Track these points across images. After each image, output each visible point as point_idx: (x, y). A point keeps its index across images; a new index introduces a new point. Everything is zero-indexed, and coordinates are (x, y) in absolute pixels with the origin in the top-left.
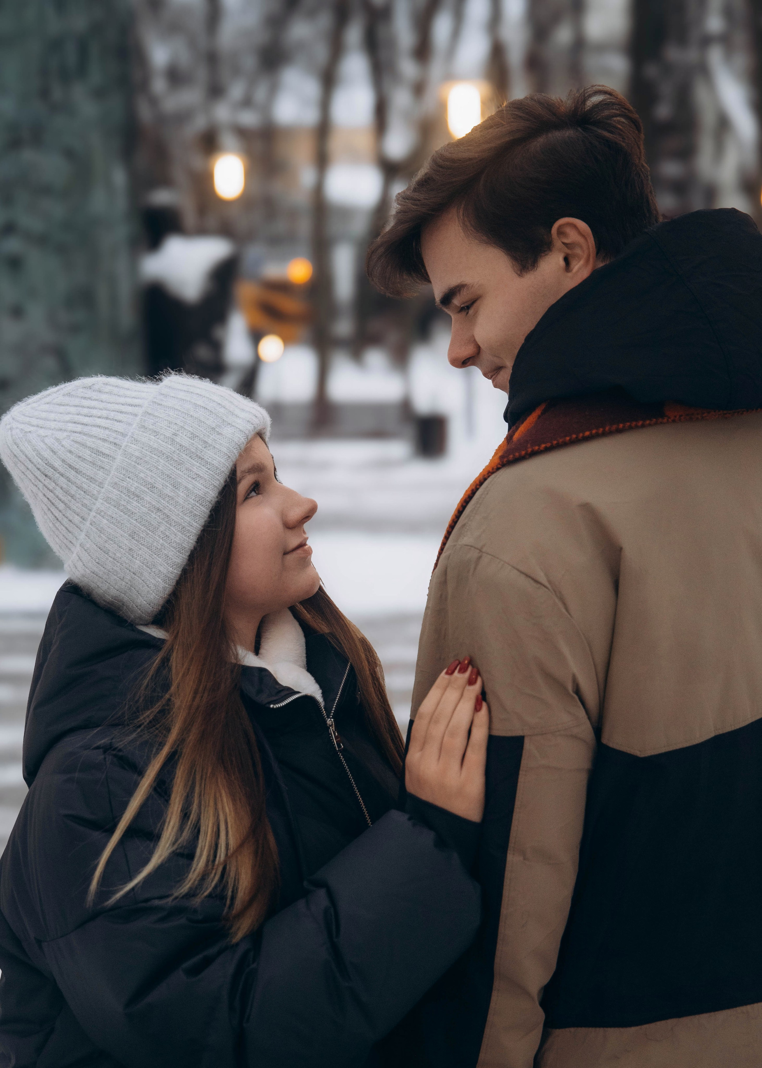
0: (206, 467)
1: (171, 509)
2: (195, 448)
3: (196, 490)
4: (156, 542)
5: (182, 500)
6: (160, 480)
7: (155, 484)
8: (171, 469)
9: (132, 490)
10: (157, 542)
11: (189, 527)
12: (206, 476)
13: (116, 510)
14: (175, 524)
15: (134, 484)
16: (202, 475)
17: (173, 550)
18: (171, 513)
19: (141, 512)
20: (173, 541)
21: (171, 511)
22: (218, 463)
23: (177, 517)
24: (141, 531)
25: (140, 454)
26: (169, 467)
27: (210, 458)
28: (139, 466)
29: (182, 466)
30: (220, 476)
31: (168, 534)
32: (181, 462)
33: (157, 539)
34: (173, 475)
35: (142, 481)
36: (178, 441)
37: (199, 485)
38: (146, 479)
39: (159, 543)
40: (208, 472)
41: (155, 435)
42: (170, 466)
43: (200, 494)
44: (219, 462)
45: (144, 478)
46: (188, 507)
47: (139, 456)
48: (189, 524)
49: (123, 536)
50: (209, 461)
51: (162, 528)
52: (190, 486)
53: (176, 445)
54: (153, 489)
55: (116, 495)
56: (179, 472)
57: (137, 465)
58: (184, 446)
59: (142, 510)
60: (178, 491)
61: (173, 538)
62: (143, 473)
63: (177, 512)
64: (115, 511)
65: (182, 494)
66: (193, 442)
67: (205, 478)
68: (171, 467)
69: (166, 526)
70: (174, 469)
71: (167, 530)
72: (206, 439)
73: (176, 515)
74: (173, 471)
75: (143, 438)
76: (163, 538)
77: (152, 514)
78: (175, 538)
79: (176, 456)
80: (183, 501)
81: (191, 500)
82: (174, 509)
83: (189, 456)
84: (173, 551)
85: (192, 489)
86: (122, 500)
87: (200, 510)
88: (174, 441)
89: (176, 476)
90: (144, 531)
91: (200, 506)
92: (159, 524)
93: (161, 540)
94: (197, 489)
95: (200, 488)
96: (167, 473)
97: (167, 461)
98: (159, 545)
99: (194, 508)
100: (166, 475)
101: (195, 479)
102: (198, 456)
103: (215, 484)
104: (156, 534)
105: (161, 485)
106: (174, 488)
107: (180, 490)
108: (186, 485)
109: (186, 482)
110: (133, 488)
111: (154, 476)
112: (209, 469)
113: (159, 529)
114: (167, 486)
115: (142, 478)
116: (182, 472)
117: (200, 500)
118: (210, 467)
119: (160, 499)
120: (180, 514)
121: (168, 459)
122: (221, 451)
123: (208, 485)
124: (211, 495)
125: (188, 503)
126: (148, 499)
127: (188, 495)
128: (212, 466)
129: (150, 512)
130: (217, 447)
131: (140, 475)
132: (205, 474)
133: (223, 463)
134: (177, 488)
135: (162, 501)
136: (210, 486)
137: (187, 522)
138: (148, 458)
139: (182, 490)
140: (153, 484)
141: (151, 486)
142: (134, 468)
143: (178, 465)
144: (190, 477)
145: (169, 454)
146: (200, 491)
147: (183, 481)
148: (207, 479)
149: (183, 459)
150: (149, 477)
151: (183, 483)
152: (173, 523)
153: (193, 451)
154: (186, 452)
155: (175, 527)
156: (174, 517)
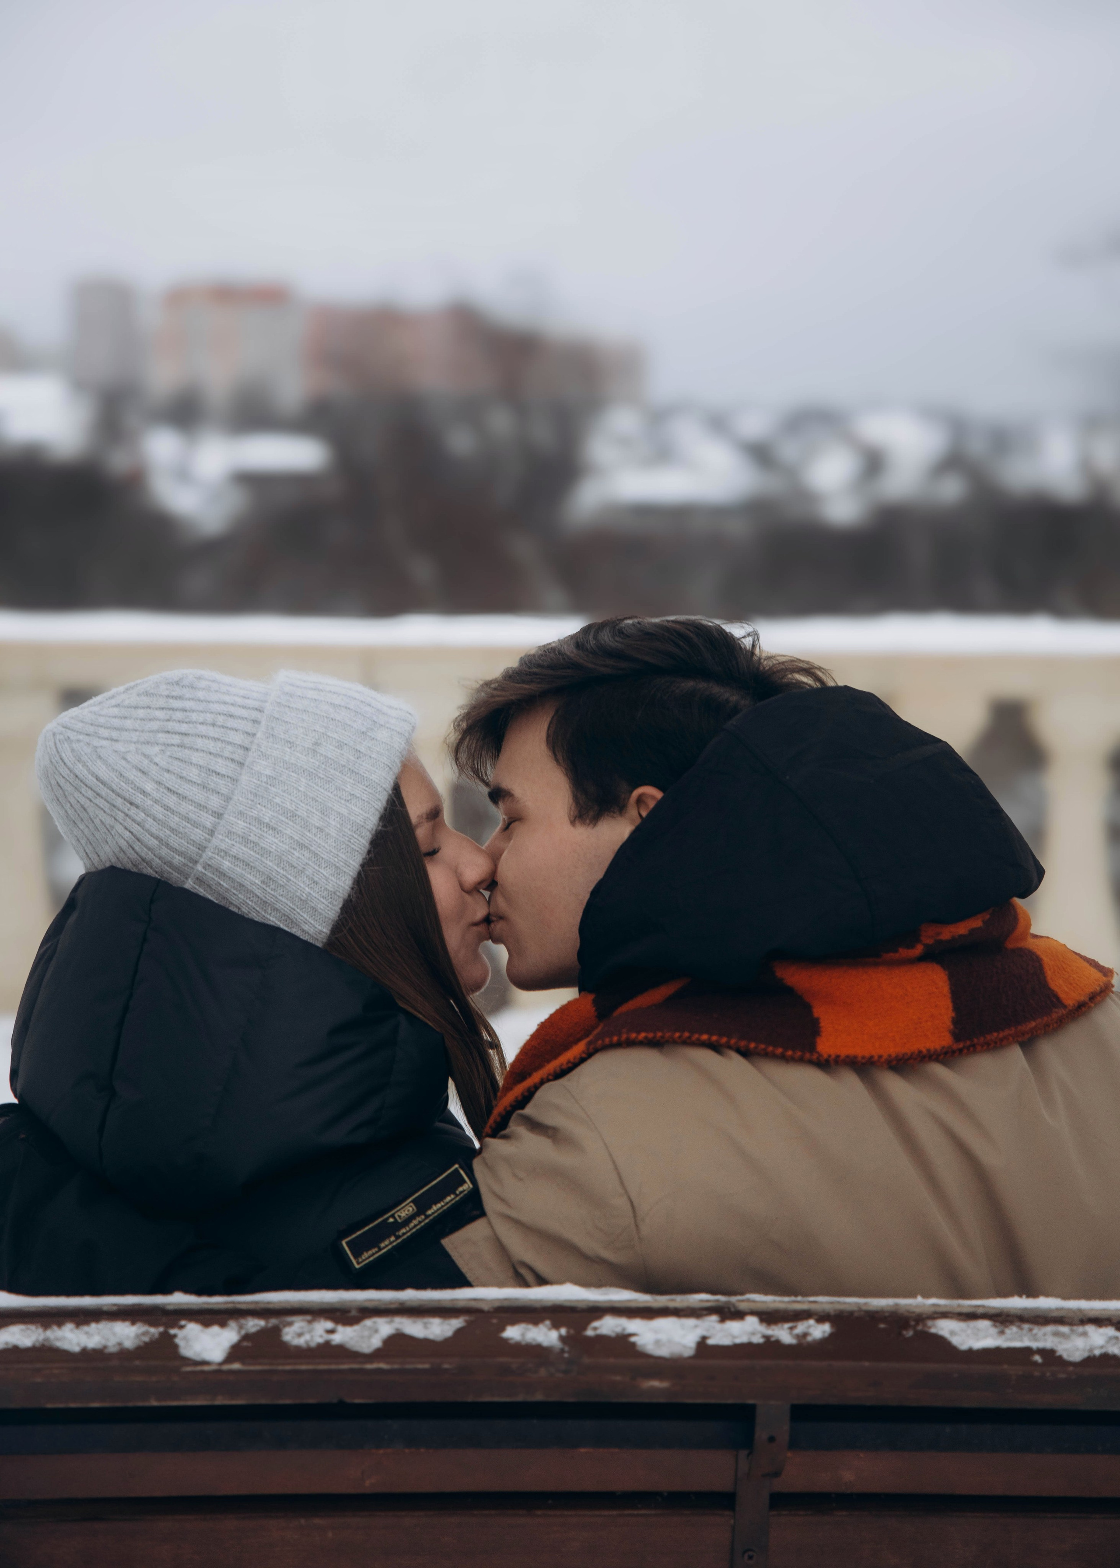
0: (363, 784)
1: (320, 844)
2: (345, 760)
3: (353, 816)
4: (299, 891)
5: (334, 831)
6: (303, 805)
7: (297, 811)
8: (316, 789)
9: (266, 821)
10: (301, 890)
11: (345, 868)
12: (365, 797)
13: (243, 848)
14: (326, 865)
15: (268, 813)
16: (358, 795)
17: (324, 901)
18: (320, 850)
19: (279, 850)
20: (323, 888)
21: (320, 847)
22: (378, 778)
23: (329, 855)
24: (279, 877)
25: (273, 772)
26: (314, 787)
27: (367, 772)
28: (272, 788)
29: (331, 785)
30: (381, 795)
31: (316, 879)
32: (329, 779)
33: (301, 887)
34: (320, 798)
35: (278, 808)
36: (321, 752)
37: (356, 809)
38: (284, 805)
39: (303, 892)
40: (366, 790)
41: (289, 746)
42: (314, 786)
43: (358, 821)
44: (379, 777)
45: (281, 804)
46: (343, 840)
47: (271, 775)
48: (345, 864)
49: (253, 885)
50: (365, 775)
52: (344, 811)
53: (319, 758)
54: (295, 818)
55: (242, 828)
56: (329, 794)
57: (269, 787)
58: (330, 758)
59: (281, 848)
60: (328, 820)
61: (323, 884)
62: (279, 797)
63: (328, 848)
64: (242, 850)
65: (333, 823)
66: (342, 752)
67: (363, 798)
68: (317, 788)
69: (314, 869)
70: (320, 789)
71: (315, 874)
72: (358, 747)
73: (327, 853)
74: (319, 793)
75: (274, 751)
76: (308, 885)
77: (295, 852)
78: (327, 884)
79: (321, 772)
80: (336, 832)
81: (346, 830)
82: (323, 844)
83: (339, 771)
84: (323, 903)
85: (347, 815)
86: (252, 835)
87: (358, 844)
88: (316, 753)
89: (324, 799)
90: (283, 877)
91: (359, 838)
92: (305, 867)
93: (307, 889)
94: (354, 815)
95: (357, 813)
96: (312, 795)
97: (310, 780)
98: (304, 895)
99: (352, 841)
100: (310, 798)
101: (350, 801)
102: (350, 769)
103: (376, 806)
104: (300, 879)
105: (305, 813)
106: (323, 816)
107: (330, 817)
108: (339, 810)
109: (338, 807)
110: (267, 818)
111: (295, 800)
112: (367, 787)
113: (304, 872)
114: (313, 813)
115: (279, 804)
116: (332, 793)
117: (357, 830)
118: (368, 784)
119: (305, 832)
120: (333, 850)
121: (311, 777)
122: (379, 761)
123: (368, 809)
124: (372, 822)
125: (343, 835)
126: (288, 832)
127: (342, 824)
128: (371, 781)
129: (292, 851)
130: (373, 756)
131: (275, 801)
132: (362, 794)
133: (384, 777)
134: (327, 815)
135: (308, 834)
136: (371, 810)
137: (342, 860)
138: (285, 777)
139: (333, 818)
140: (295, 811)
141: (292, 814)
142: (266, 791)
143: (325, 785)
144: (343, 799)
145: (312, 770)
146: (359, 817)
147: (334, 806)
148: (366, 800)
149: (331, 775)
150: (288, 803)
151: (334, 808)
152: (323, 864)
153: (344, 763)
154: (334, 766)
155: (326, 869)
156: (324, 855)
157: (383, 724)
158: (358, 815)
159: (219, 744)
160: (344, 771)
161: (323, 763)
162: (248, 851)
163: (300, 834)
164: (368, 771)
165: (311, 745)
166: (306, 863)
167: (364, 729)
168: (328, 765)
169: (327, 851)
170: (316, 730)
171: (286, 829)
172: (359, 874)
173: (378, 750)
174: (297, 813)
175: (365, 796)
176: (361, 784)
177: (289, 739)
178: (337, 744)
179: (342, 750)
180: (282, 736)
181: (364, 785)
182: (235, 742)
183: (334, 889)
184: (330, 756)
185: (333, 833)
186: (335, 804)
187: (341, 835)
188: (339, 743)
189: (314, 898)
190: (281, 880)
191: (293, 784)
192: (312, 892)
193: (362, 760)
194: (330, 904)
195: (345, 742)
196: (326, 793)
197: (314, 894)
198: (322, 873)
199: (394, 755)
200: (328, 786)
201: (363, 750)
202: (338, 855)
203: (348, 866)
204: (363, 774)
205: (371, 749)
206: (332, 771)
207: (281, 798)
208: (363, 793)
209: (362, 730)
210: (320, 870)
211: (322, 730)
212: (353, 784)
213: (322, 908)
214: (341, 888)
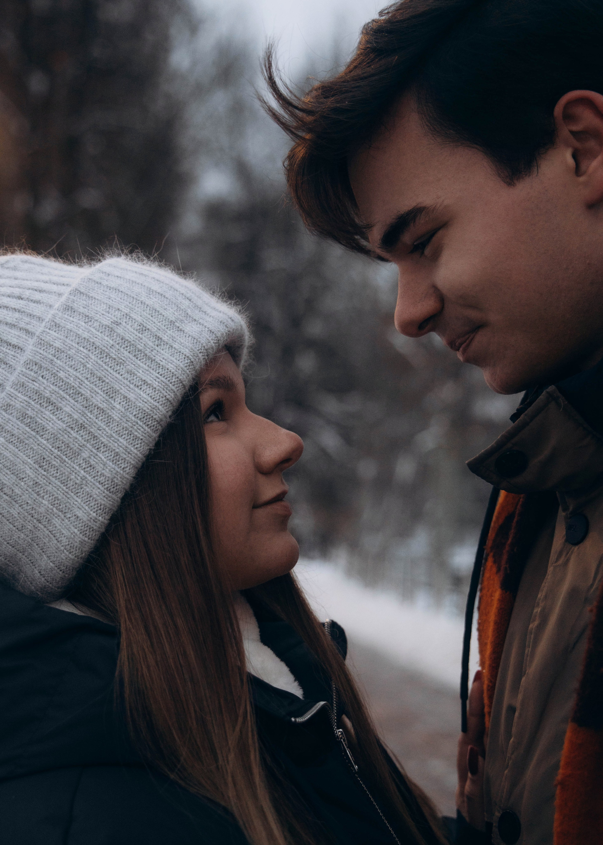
0: (157, 371)
1: (100, 427)
2: (143, 345)
3: (140, 403)
4: (74, 474)
5: (117, 414)
6: (88, 383)
7: (81, 388)
8: (105, 369)
9: (46, 395)
10: (76, 473)
11: (125, 454)
12: (156, 384)
13: (19, 423)
14: (105, 449)
15: (50, 387)
16: (150, 382)
17: (100, 486)
18: (100, 432)
19: (55, 428)
20: (99, 474)
21: (100, 430)
22: (175, 368)
23: (109, 439)
24: (52, 457)
25: (62, 344)
26: (102, 366)
27: (164, 360)
28: (58, 362)
29: (122, 366)
30: (176, 386)
31: (93, 463)
32: (121, 361)
33: (76, 469)
34: (108, 379)
35: (61, 384)
36: (119, 331)
37: (145, 396)
38: (68, 380)
39: (79, 476)
40: (159, 378)
41: (87, 320)
42: (104, 365)
43: (145, 409)
44: (176, 367)
45: (65, 379)
46: (125, 425)
47: (60, 347)
48: (126, 451)
49: (26, 464)
50: (161, 363)
51: (85, 454)
52: (132, 396)
53: (115, 337)
54: (77, 396)
55: (21, 402)
56: (117, 376)
57: (55, 360)
58: (127, 340)
59: (57, 425)
60: (113, 402)
61: (100, 469)
62: (63, 371)
63: (109, 431)
64: (18, 425)
65: (118, 406)
66: (141, 336)
67: (155, 386)
68: (106, 367)
69: (92, 451)
70: (109, 369)
71: (92, 457)
72: (160, 334)
73: (107, 436)
74: (108, 373)
75: (69, 324)
76: (84, 468)
77: (72, 432)
78: (104, 469)
79: (114, 351)
80: (119, 416)
81: (131, 416)
82: (104, 427)
83: (134, 354)
84: (99, 488)
85: (134, 400)
86: (30, 409)
87: (142, 432)
88: (113, 332)
89: (111, 380)
90: (57, 457)
91: (144, 426)
92: (81, 448)
93: (82, 472)
94: (141, 401)
95: (145, 400)
96: (99, 374)
97: (100, 358)
98: (79, 478)
99: (135, 427)
100: (97, 377)
101: (140, 387)
102: (146, 355)
103: (168, 397)
104: (76, 461)
105: (89, 392)
106: (107, 398)
107: (116, 400)
108: (126, 395)
109: (126, 390)
110: (48, 392)
111: (80, 377)
112: (161, 375)
113: (81, 455)
114: (98, 393)
115: (62, 379)
116: (121, 375)
117: (144, 418)
118: (163, 372)
119: (86, 412)
120: (114, 435)
121: (102, 355)
122: (180, 352)
123: (158, 397)
124: (161, 412)
125: (127, 420)
126: (68, 409)
127: (128, 409)
128: (166, 371)
129: (69, 430)
130: (174, 346)
131: (59, 375)
132: (154, 381)
133: (182, 368)
134: (112, 397)
135: (89, 414)
136: (161, 399)
137: (123, 446)
138: (74, 352)
139: (119, 401)
140: (78, 388)
141: (75, 391)
142: (52, 363)
143: (116, 366)
144: (133, 384)
145: (104, 348)
146: (146, 405)
147: (121, 389)
148: (157, 388)
149: (124, 357)
150: (72, 379)
151: (121, 391)
152: (102, 448)
153: (140, 348)
154: (130, 348)
155: (105, 453)
156: (104, 438)
157: (197, 319)
158: (146, 403)
159: (17, 315)
160: (140, 355)
161: (118, 344)
162: (24, 426)
163: (80, 413)
164: (166, 360)
165: (110, 323)
166: (84, 445)
167: (173, 319)
168: (123, 346)
169: (107, 434)
170: (121, 309)
171: (65, 406)
173: (182, 341)
174: (80, 390)
175: (157, 383)
176: (156, 371)
177: (87, 314)
178: (139, 328)
179: (142, 334)
180: (82, 310)
181: (158, 373)
182: (35, 314)
183: (111, 474)
184: (127, 338)
185: (116, 416)
186: (122, 387)
187: (125, 420)
188: (141, 327)
189: (88, 482)
190: (55, 461)
191: (81, 359)
192: (87, 476)
193: (162, 348)
194: (107, 491)
195: (148, 327)
196: (115, 373)
197: (89, 478)
198: (100, 458)
199: (198, 350)
200: (119, 368)
201: (165, 338)
202: (118, 440)
203: (129, 453)
204: (159, 362)
205: (175, 340)
206: (126, 353)
207: (65, 373)
208: (155, 380)
209: (171, 319)
210: (98, 453)
211: (127, 311)
212: (146, 370)
213: (97, 493)
214: (119, 476)
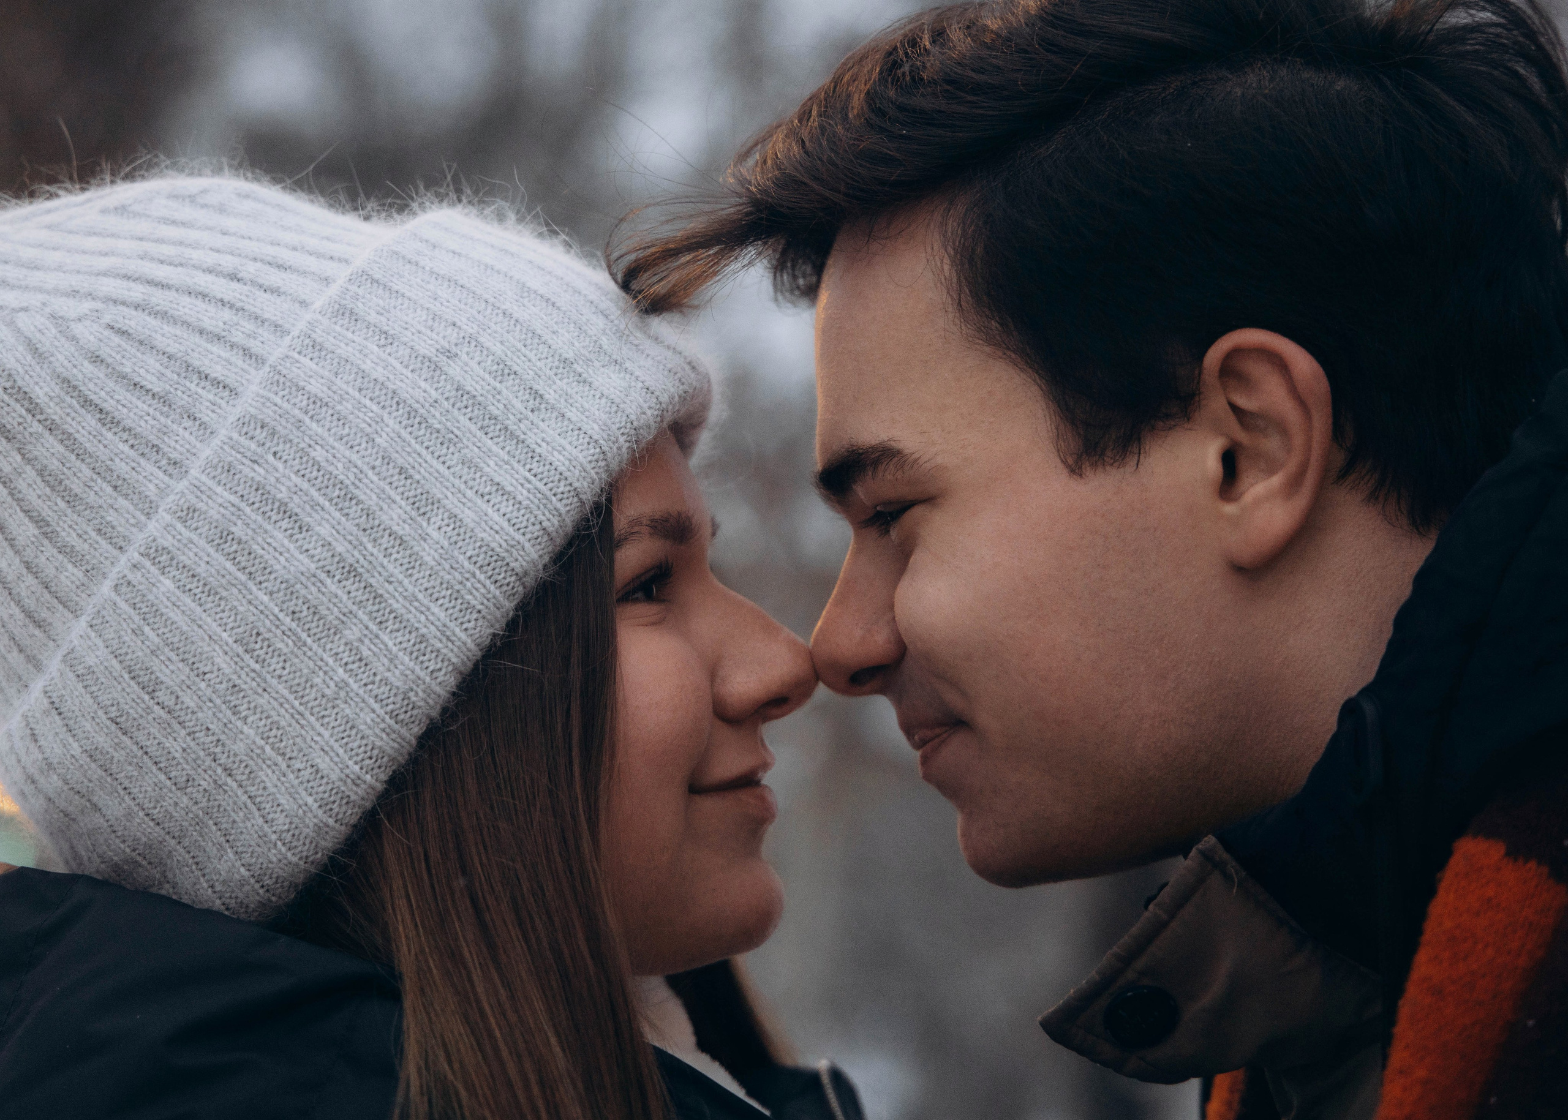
0: (528, 467)
1: (392, 575)
2: (501, 406)
3: (485, 531)
4: (321, 673)
5: (432, 552)
6: (375, 478)
7: (357, 488)
8: (415, 451)
9: (279, 496)
10: (325, 673)
11: (441, 641)
12: (522, 495)
13: (212, 551)
14: (397, 626)
15: (289, 479)
16: (509, 488)
17: (376, 706)
18: (391, 588)
19: (292, 569)
20: (378, 678)
21: (390, 583)
22: (567, 463)
23: (407, 605)
24: (279, 632)
25: (325, 389)
26: (409, 445)
27: (544, 445)
28: (314, 425)
29: (452, 449)
30: (565, 501)
31: (366, 653)
32: (452, 436)
33: (327, 664)
34: (419, 472)
35: (315, 474)
36: (451, 372)
37: (496, 517)
38: (331, 468)
39: (332, 679)
40: (529, 482)
41: (383, 342)
42: (413, 441)
43: (494, 545)
44: (570, 460)
45: (323, 464)
46: (447, 577)
47: (320, 395)
48: (443, 633)
49: (215, 642)
50: (538, 450)
51: (352, 633)
52: (468, 516)
53: (442, 384)
54: (347, 504)
55: (220, 505)
56: (442, 469)
57: (307, 420)
58: (468, 393)
59: (296, 563)
60: (425, 524)
62: (322, 446)
63: (410, 588)
64: (208, 555)
65: (435, 535)
66: (498, 385)
67: (519, 498)
68: (418, 447)
69: (367, 628)
70: (424, 452)
71: (367, 641)
72: (540, 386)
73: (405, 598)
74: (420, 460)
75: (342, 345)
76: (346, 664)
77: (328, 581)
78: (389, 670)
79: (437, 415)
80: (436, 556)
81: (461, 558)
82: (401, 577)
83: (479, 424)
84: (374, 711)
85: (471, 525)
86: (239, 522)
87: (483, 595)
88: (438, 372)
89: (427, 475)
90: (289, 634)
91: (488, 582)
92: (344, 619)
93: (341, 671)
94: (488, 529)
95: (497, 527)
96: (400, 461)
97: (407, 427)
98: (332, 684)
99: (468, 584)
100: (395, 467)
101: (486, 498)
102: (506, 429)
103: (546, 524)
104: (329, 646)
105: (374, 497)
106: (414, 514)
107: (433, 520)
108: (456, 511)
109: (456, 502)
110: (283, 489)
111: (359, 463)
112: (535, 476)
113: (341, 632)
114: (394, 502)
115: (318, 463)
116: (449, 468)
117: (489, 565)
118: (540, 470)
119: (365, 540)
120: (420, 596)
121: (412, 420)
122: (580, 429)
123: (524, 524)
124: (528, 555)
125: (452, 567)
126: (325, 530)
127: (456, 543)
128: (547, 467)
129: (323, 576)
130: (568, 414)
131: (313, 454)
132: (520, 487)
133: (581, 465)
134: (424, 514)
135: (369, 546)
136: (530, 528)
137: (437, 623)
138: (350, 406)
139: (439, 523)
140: (351, 488)
141: (343, 493)
142: (298, 428)
143: (439, 446)
144: (471, 488)
145: (416, 406)
146: (497, 536)
147: (447, 497)
148: (525, 503)
149: (458, 428)
150: (340, 466)
151: (446, 502)
152: (391, 622)
153: (496, 412)
154: (472, 411)
155: (395, 634)
156: (398, 601)
157: (620, 360)
158: (497, 532)
160: (492, 427)
161: (448, 399)
162: (222, 559)
163: (350, 542)
164: (548, 444)
165: (434, 351)
166: (351, 612)
167: (570, 355)
168: (458, 405)
169: (405, 594)
170: (459, 323)
171: (320, 525)
172: (476, 665)
173: (586, 405)
174: (356, 492)
175: (525, 492)
176: (524, 465)
177: (386, 328)
178: (495, 367)
179: (501, 382)
180: (373, 317)
181: (530, 470)
182: (266, 315)
183: (405, 683)
184: (468, 388)
185: (429, 556)
186: (449, 495)
187: (447, 567)
188: (501, 366)
189: (352, 694)
190: (283, 641)
191: (364, 425)
192: (351, 681)
193: (541, 417)
194: (391, 718)
195: (515, 368)
196: (434, 462)
197: (355, 686)
198: (383, 642)
199: (619, 429)
200: (444, 451)
201: (550, 396)
202: (428, 609)
203: (448, 639)
204: (533, 446)
205: (571, 401)
206: (464, 420)
207: (327, 451)
208: (522, 485)
209: (565, 355)
210: (380, 633)
211: (471, 329)
212: (503, 460)
213: (369, 721)
214: (422, 687)
